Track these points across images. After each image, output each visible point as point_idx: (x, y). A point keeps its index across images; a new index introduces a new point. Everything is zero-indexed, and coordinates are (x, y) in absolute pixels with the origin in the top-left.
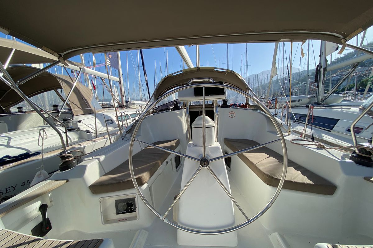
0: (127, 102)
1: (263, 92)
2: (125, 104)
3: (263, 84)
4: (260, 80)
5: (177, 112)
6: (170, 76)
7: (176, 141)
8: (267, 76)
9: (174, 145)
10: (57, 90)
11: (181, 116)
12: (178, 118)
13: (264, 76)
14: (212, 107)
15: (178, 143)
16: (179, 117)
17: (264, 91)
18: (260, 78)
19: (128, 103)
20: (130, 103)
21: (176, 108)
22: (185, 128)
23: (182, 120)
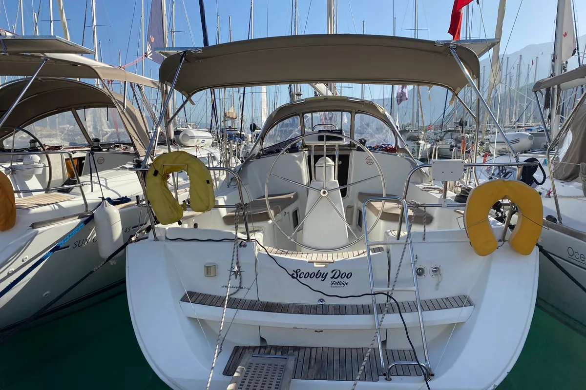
0: (177, 133)
1: (521, 107)
2: (173, 136)
3: (521, 85)
4: (514, 73)
5: (295, 155)
6: (287, 106)
7: (293, 194)
8: (534, 64)
9: (292, 197)
10: (77, 111)
11: (301, 161)
12: (297, 164)
13: (526, 61)
14: (349, 150)
15: (296, 197)
16: (298, 162)
17: (526, 104)
18: (516, 67)
19: (181, 134)
20: (185, 135)
21: (294, 149)
22: (306, 179)
23: (301, 167)
